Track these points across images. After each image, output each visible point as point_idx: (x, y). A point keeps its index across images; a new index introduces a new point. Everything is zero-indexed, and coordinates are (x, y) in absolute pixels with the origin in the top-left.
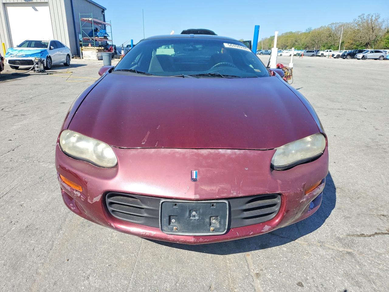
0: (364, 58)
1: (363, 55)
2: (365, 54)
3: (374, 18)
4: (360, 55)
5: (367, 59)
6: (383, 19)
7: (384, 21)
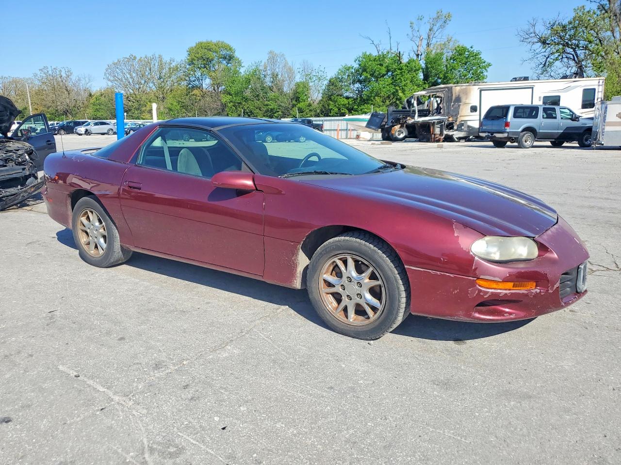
0: (87, 132)
1: (85, 128)
2: (88, 127)
3: (64, 75)
4: (81, 129)
5: (92, 134)
6: (78, 77)
7: (79, 80)
